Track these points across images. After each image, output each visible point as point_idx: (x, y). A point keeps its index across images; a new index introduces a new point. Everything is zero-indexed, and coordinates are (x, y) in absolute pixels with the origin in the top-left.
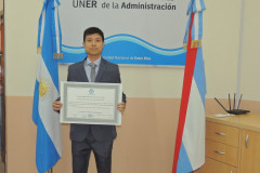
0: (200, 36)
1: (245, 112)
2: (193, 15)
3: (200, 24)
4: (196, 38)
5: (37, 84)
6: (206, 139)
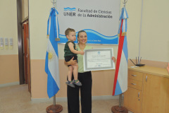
0: (126, 30)
1: (143, 65)
2: (122, 20)
3: (126, 25)
4: (124, 31)
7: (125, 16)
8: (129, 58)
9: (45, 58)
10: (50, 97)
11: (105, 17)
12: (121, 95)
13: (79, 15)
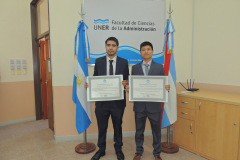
1: (196, 90)
2: (168, 35)
3: (172, 40)
4: (170, 48)
5: (75, 78)
7: (171, 30)
8: (177, 81)
10: (80, 132)
11: (146, 30)
12: (168, 128)
13: (113, 28)
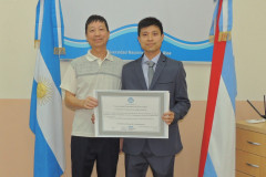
0: (230, 27)
2: (221, 2)
3: (230, 12)
4: (225, 30)
5: (35, 85)
6: (237, 149)
9: (29, 97)
